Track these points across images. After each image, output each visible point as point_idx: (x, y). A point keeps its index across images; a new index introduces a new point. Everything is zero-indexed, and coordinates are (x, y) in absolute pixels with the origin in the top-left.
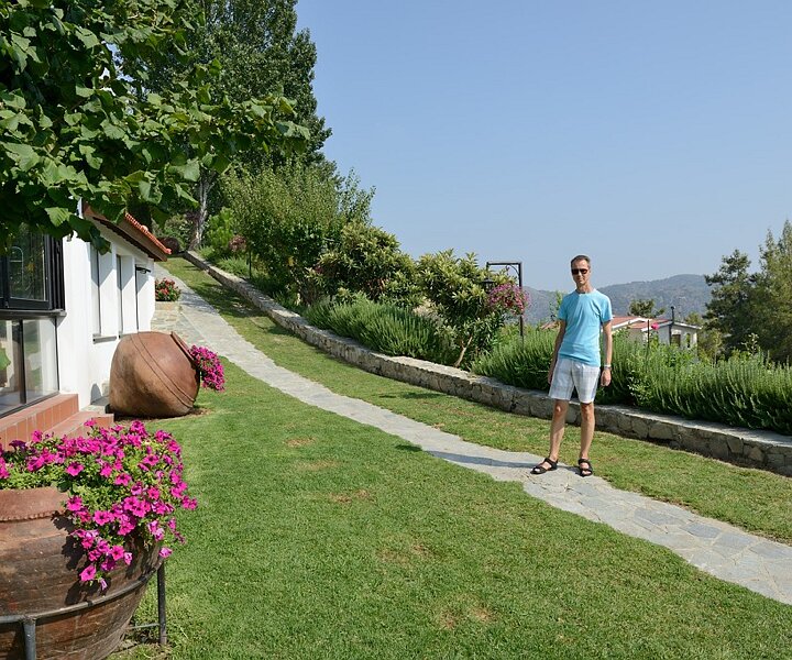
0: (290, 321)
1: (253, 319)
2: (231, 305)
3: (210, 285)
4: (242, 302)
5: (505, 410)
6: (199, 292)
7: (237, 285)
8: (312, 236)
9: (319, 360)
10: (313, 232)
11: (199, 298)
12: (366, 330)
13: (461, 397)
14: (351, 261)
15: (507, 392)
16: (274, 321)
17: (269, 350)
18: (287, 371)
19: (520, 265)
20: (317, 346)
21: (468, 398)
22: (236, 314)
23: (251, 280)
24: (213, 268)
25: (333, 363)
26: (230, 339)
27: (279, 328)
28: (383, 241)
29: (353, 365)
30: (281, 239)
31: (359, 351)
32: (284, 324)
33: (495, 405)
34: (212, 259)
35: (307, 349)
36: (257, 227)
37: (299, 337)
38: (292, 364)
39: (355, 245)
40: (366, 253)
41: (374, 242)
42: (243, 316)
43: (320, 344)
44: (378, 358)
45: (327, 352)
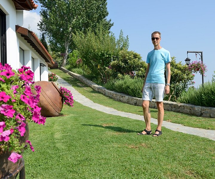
0: (98, 89)
1: (85, 88)
2: (76, 84)
3: (69, 77)
4: (80, 83)
5: (197, 116)
6: (65, 79)
7: (79, 77)
8: (107, 56)
9: (111, 101)
10: (108, 55)
11: (64, 81)
12: (130, 89)
13: (174, 111)
14: (123, 64)
15: (198, 108)
16: (93, 89)
17: (91, 98)
18: (98, 104)
19: (202, 53)
20: (110, 97)
21: (179, 112)
22: (78, 86)
23: (84, 76)
24: (70, 72)
25: (116, 102)
26: (76, 94)
27: (94, 91)
28: (135, 56)
29: (124, 102)
30: (96, 57)
31: (127, 97)
32: (96, 90)
33: (192, 114)
34: (69, 69)
35: (106, 98)
36: (87, 54)
37: (102, 94)
38: (100, 102)
39: (125, 58)
40: (129, 60)
41: (132, 56)
42: (81, 87)
43: (111, 96)
44: (135, 99)
45: (113, 99)
